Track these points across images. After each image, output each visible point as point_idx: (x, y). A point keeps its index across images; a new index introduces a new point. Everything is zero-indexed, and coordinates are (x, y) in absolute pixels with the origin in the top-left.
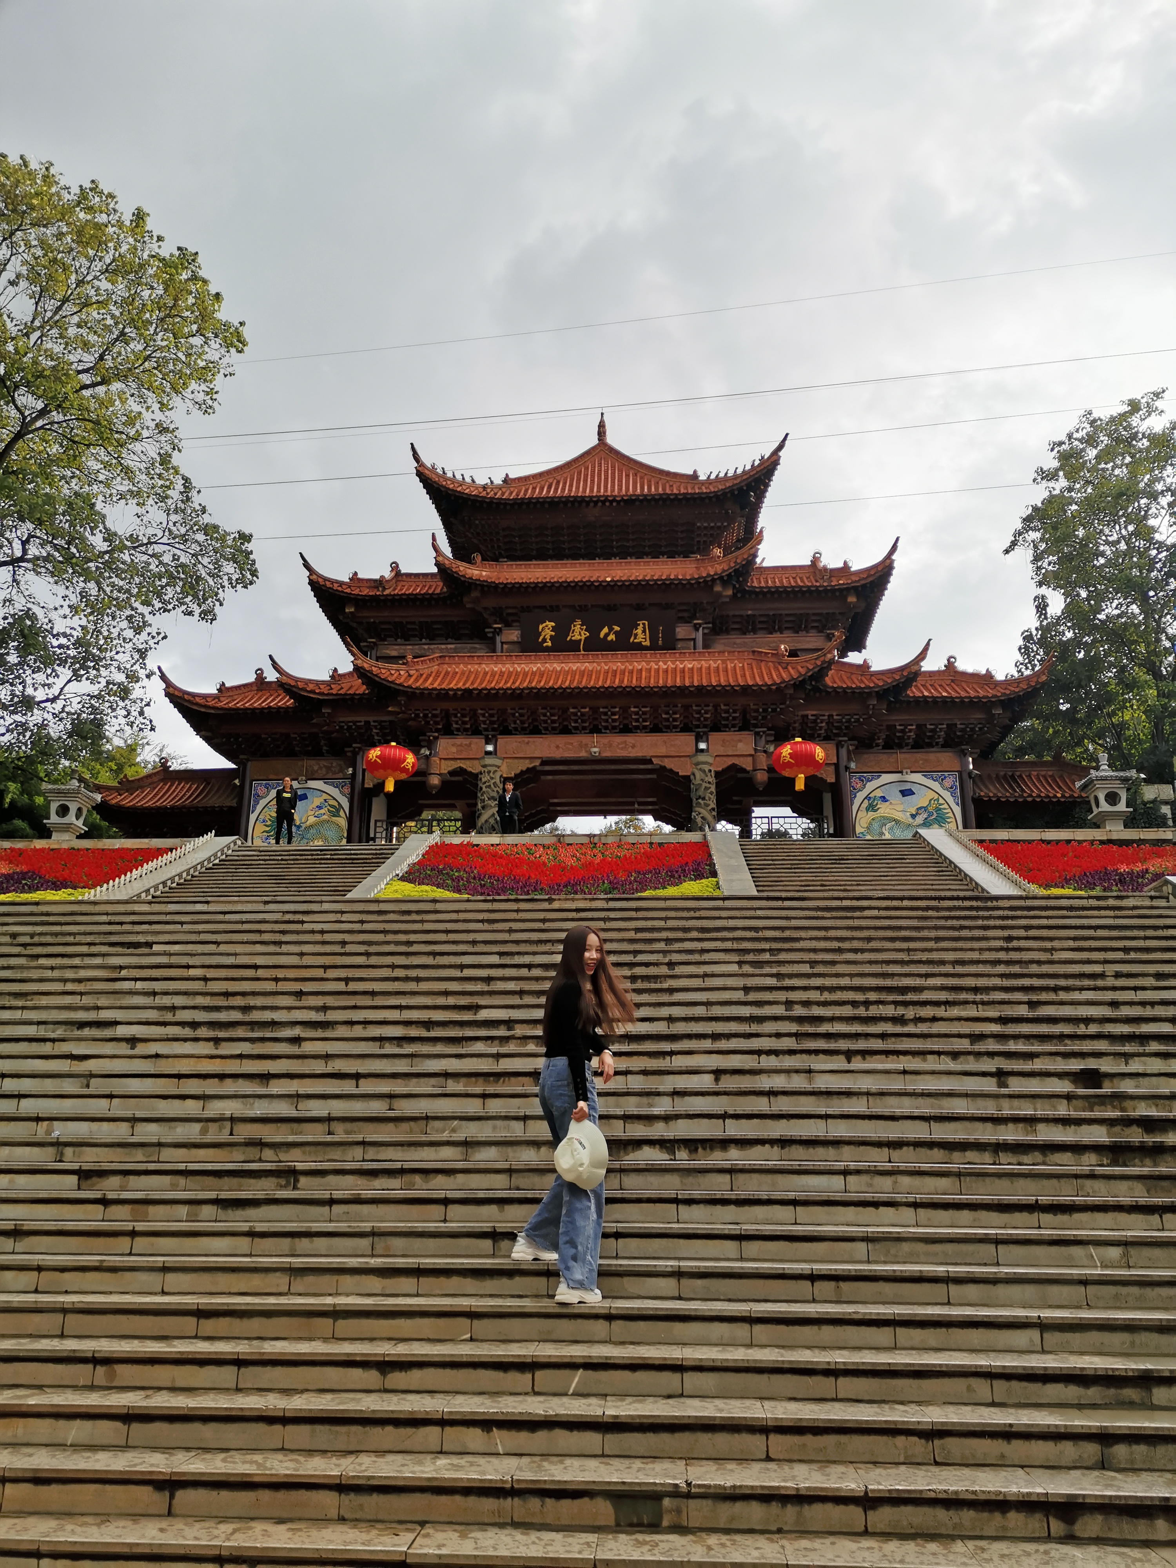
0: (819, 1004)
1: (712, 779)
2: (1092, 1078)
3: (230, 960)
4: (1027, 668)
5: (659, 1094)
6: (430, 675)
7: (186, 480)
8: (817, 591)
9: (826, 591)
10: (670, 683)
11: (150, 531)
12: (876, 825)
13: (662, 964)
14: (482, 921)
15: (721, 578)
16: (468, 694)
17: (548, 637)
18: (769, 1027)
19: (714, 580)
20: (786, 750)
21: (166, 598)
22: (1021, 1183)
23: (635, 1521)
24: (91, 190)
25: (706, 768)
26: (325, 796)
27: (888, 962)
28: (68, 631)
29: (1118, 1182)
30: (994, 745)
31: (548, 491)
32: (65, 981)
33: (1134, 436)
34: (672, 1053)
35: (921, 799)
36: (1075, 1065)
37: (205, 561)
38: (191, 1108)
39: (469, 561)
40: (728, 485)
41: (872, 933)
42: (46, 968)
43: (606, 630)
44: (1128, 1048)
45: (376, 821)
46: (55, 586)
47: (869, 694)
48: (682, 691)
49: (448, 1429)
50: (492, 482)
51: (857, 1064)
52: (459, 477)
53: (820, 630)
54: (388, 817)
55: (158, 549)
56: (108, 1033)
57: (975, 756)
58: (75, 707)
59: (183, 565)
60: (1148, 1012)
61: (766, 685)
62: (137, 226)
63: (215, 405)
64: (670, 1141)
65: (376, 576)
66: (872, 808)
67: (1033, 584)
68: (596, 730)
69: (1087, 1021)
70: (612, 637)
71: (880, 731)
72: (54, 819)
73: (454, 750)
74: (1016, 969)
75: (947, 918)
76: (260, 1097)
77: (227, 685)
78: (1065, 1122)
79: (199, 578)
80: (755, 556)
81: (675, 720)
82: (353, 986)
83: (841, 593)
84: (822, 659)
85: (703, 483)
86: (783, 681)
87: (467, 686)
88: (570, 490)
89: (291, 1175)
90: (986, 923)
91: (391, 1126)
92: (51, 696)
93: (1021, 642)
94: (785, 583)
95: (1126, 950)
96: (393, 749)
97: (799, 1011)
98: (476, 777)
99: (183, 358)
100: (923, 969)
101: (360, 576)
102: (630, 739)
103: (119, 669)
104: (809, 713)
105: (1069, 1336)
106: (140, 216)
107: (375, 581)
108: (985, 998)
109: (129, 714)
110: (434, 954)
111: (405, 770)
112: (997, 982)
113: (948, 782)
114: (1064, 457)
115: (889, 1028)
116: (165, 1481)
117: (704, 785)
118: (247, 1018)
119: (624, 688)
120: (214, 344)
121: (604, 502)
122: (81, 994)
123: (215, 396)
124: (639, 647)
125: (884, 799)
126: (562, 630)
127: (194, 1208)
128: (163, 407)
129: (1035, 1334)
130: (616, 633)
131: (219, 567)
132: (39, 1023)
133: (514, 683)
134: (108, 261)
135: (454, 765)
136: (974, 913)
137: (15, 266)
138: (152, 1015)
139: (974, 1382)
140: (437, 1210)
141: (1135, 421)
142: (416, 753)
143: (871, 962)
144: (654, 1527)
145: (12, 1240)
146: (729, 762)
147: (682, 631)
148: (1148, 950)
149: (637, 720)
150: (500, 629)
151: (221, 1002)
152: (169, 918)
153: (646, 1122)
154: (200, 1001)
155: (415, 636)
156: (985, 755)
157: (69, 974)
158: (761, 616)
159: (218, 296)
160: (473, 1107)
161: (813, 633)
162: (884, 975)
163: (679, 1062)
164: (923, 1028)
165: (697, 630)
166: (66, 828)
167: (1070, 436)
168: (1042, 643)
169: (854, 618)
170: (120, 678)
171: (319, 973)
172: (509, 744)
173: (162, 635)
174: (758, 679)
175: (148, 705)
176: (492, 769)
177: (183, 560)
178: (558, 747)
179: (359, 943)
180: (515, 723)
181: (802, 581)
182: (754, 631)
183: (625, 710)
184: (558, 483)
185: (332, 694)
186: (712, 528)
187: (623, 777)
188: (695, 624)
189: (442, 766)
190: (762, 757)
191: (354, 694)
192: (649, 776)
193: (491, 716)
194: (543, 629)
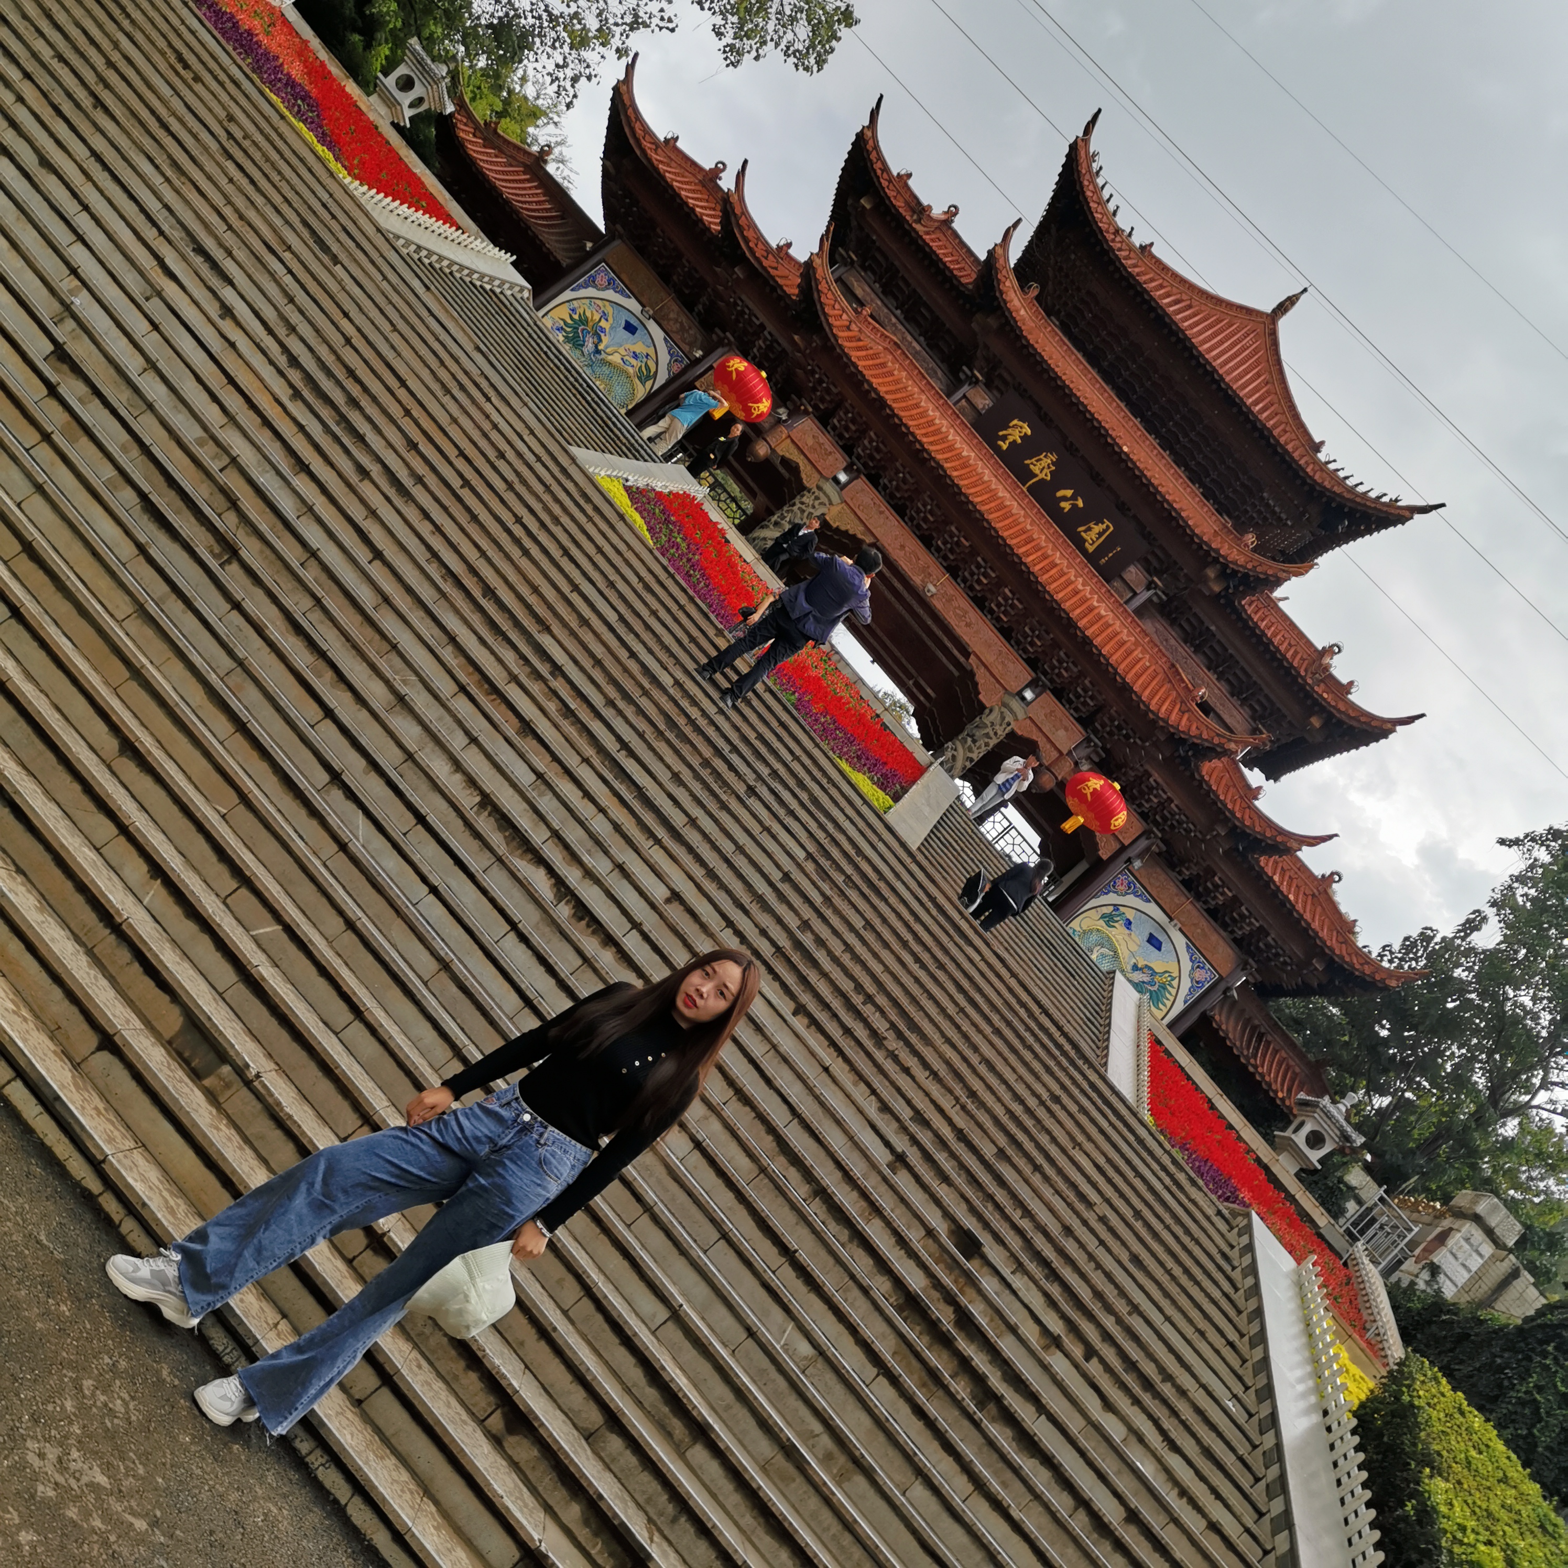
0: (830, 953)
1: (1002, 732)
2: (970, 1246)
3: (390, 355)
4: (1391, 961)
5: (606, 852)
6: (866, 348)
8: (1295, 679)
9: (1302, 688)
10: (1066, 606)
12: (1094, 937)
13: (745, 781)
14: (641, 579)
15: (1225, 566)
17: (1011, 439)
18: (765, 920)
19: (1216, 561)
20: (1096, 783)
22: (805, 1231)
23: (186, 1054)
25: (1009, 718)
26: (651, 351)
27: (931, 997)
29: (880, 1319)
30: (1280, 992)
31: (1170, 304)
32: (229, 202)
34: (658, 842)
35: (1159, 962)
36: (970, 1223)
38: (212, 414)
39: (1024, 286)
40: (1336, 489)
41: (951, 967)
42: (226, 174)
43: (1069, 493)
44: (1032, 1267)
47: (1226, 820)
48: (1068, 625)
49: (122, 839)
50: (1130, 234)
51: (799, 1023)
52: (1106, 194)
53: (1255, 716)
56: (215, 282)
57: (1251, 980)
60: (1088, 1268)
61: (1148, 707)
64: (567, 888)
65: (925, 202)
66: (1109, 919)
67: (1488, 895)
68: (953, 571)
69: (1027, 1213)
70: (1066, 506)
71: (1197, 864)
72: (390, 81)
73: (810, 442)
74: (1029, 1123)
75: (1028, 1029)
76: (279, 473)
77: (679, 144)
78: (902, 1242)
80: (1278, 582)
81: (1032, 644)
82: (465, 494)
83: (1312, 704)
84: (1223, 741)
85: (1316, 462)
86: (1166, 721)
87: (887, 397)
88: (1192, 327)
89: (231, 551)
90: (1055, 1069)
91: (359, 618)
93: (1415, 934)
94: (1276, 641)
95: (1138, 1214)
96: (759, 380)
97: (807, 940)
98: (801, 488)
100: (951, 1033)
101: (911, 182)
102: (974, 615)
104: (1156, 775)
105: (687, 1345)
107: (919, 203)
108: (971, 1106)
109: (562, 67)
110: (566, 553)
111: (748, 411)
112: (999, 1111)
113: (1200, 975)
115: (861, 1033)
117: (989, 730)
118: (344, 409)
119: (1022, 563)
122: (230, 228)
124: (1079, 543)
125: (1128, 924)
126: (1030, 447)
127: (120, 481)
129: (663, 1314)
130: (1074, 506)
131: (793, 20)
132: (167, 207)
133: (931, 443)
135: (795, 456)
136: (1057, 1053)
138: (269, 314)
139: (570, 1280)
140: (315, 712)
142: (774, 407)
143: (917, 980)
144: (196, 1075)
146: (1035, 736)
147: (1134, 574)
148: (1156, 1235)
149: (999, 605)
150: (977, 381)
151: (340, 374)
152: (380, 261)
153: (568, 857)
154: (323, 351)
155: (896, 298)
156: (1260, 990)
157: (240, 202)
158: (1219, 642)
160: (446, 687)
161: (1246, 712)
162: (914, 1000)
163: (657, 855)
164: (889, 1066)
165: (1148, 588)
166: (391, 103)
168: (1432, 955)
169: (1299, 741)
170: (593, 24)
171: (452, 453)
172: (864, 493)
173: (671, 26)
174: (1147, 693)
175: (589, 78)
176: (824, 499)
178: (903, 547)
179: (515, 471)
180: (891, 481)
181: (1294, 656)
182: (1197, 649)
183: (999, 584)
184: (1190, 307)
185: (760, 263)
186: (1274, 512)
187: (930, 643)
188: (1153, 582)
189: (783, 445)
190: (1068, 765)
191: (781, 287)
192: (951, 668)
193: (878, 450)
194: (1015, 426)
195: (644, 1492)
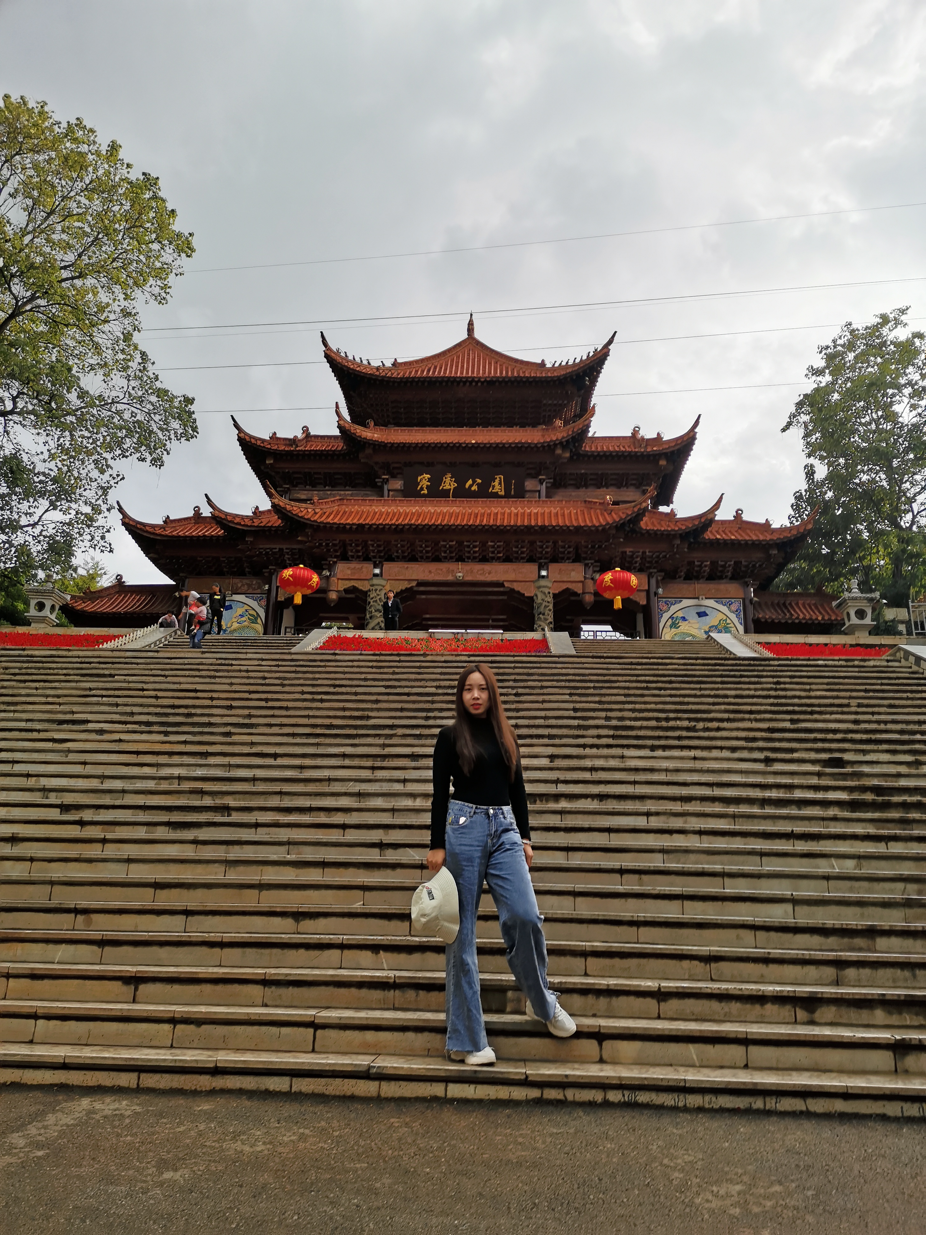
1: (550, 599)
2: (837, 763)
3: (176, 686)
4: (798, 521)
6: (331, 513)
7: (143, 354)
8: (636, 456)
9: (643, 456)
10: (519, 523)
11: (114, 394)
15: (561, 443)
16: (361, 528)
17: (425, 486)
18: (592, 732)
19: (555, 445)
20: (608, 577)
21: (125, 447)
22: (781, 822)
24: (76, 125)
25: (546, 591)
26: (246, 607)
28: (47, 471)
29: (854, 823)
30: (771, 579)
31: (428, 373)
32: (47, 696)
33: (884, 344)
35: (713, 619)
36: (824, 756)
37: (157, 418)
38: (148, 771)
39: (364, 425)
40: (568, 371)
42: (32, 688)
43: (470, 482)
44: (866, 746)
45: (286, 628)
46: (37, 437)
47: (674, 536)
48: (529, 530)
49: (346, 952)
50: (383, 365)
51: (660, 753)
52: (358, 360)
53: (638, 486)
54: (295, 625)
55: (120, 407)
56: (82, 727)
57: (755, 587)
58: (51, 531)
59: (138, 422)
60: (882, 727)
61: (594, 526)
62: (111, 155)
63: (168, 297)
65: (291, 436)
66: (674, 625)
67: (804, 456)
68: (460, 559)
69: (835, 731)
70: (474, 488)
71: (682, 566)
72: (33, 612)
73: (349, 572)
74: (783, 701)
76: (200, 766)
77: (171, 518)
78: (816, 788)
79: (151, 432)
80: (588, 426)
81: (523, 553)
82: (271, 704)
83: (653, 458)
84: (638, 507)
85: (549, 369)
86: (608, 524)
87: (360, 522)
88: (445, 373)
89: (226, 809)
91: (302, 784)
92: (32, 522)
93: (793, 501)
94: (611, 449)
95: (865, 691)
96: (302, 570)
97: (614, 723)
98: (365, 594)
99: (144, 260)
100: (711, 700)
101: (278, 435)
102: (487, 567)
103: (86, 503)
104: (628, 549)
105: (814, 909)
106: (114, 147)
107: (289, 440)
108: (758, 717)
109: (92, 539)
110: (334, 685)
111: (310, 587)
112: (768, 708)
113: (734, 607)
114: (830, 358)
115: (683, 733)
116: (131, 977)
117: (544, 603)
118: (189, 721)
119: (484, 526)
120: (169, 250)
121: (471, 382)
122: (60, 704)
123: (168, 290)
124: (496, 495)
125: (684, 619)
126: (436, 482)
127: (151, 826)
128: (127, 297)
129: (789, 905)
130: (478, 484)
131: (167, 424)
132: (27, 720)
133: (397, 521)
134: (88, 182)
135: (348, 584)
137: (14, 183)
138: (116, 717)
139: (742, 932)
140: (338, 833)
141: (885, 331)
142: (319, 574)
143: (671, 696)
144: (501, 1011)
145: (10, 845)
146: (564, 586)
147: (530, 484)
148: (883, 691)
149: (493, 552)
150: (387, 480)
151: (170, 711)
152: (127, 660)
154: (152, 710)
155: (321, 484)
156: (763, 587)
157: (50, 692)
158: (591, 474)
159: (173, 211)
160: (365, 774)
161: (632, 489)
162: (681, 703)
164: (710, 734)
165: (542, 484)
166: (43, 620)
167: (834, 341)
168: (810, 501)
169: (665, 477)
170: (87, 510)
171: (245, 696)
172: (392, 568)
173: (121, 477)
174: (588, 522)
175: (108, 531)
176: (379, 588)
177: (139, 417)
178: (430, 572)
179: (276, 678)
180: (397, 552)
181: (624, 448)
182: (586, 486)
183: (484, 544)
184: (435, 368)
185: (254, 526)
186: (555, 405)
187: (481, 598)
188: (540, 480)
189: (340, 585)
190: (590, 583)
191: (272, 526)
192: (501, 597)
193: (379, 546)
194: (421, 480)
195: (888, 979)
